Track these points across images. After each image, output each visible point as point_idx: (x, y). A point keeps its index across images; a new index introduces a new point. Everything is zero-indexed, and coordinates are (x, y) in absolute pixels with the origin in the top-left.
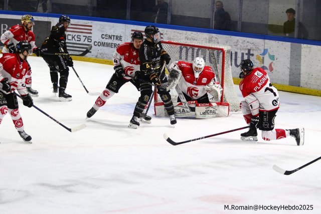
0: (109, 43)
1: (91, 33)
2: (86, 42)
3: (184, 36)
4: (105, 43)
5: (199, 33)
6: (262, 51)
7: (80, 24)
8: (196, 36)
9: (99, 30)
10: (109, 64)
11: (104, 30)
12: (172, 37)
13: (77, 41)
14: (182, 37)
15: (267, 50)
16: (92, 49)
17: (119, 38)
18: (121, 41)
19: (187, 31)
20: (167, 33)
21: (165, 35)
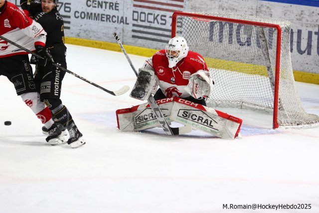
0: (98, 14)
4: (91, 14)
8: (236, 4)
10: (98, 47)
14: (214, 5)
16: (72, 23)
17: (114, 7)
18: (117, 11)
21: (187, 2)
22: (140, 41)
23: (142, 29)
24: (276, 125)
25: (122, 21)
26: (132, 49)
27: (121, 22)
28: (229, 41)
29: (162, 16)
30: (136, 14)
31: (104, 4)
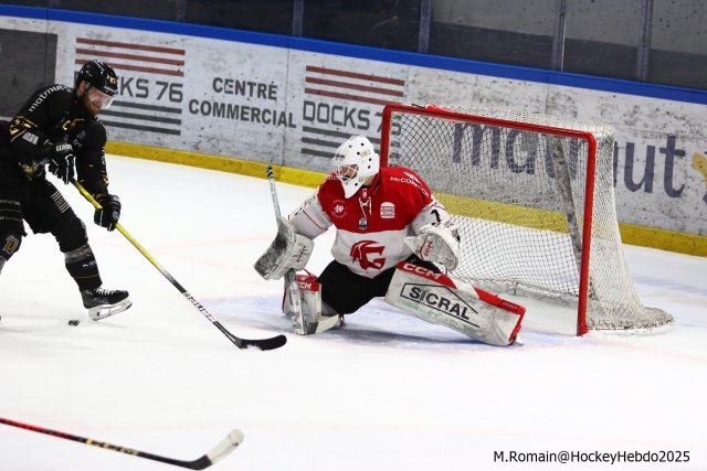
0: (237, 107)
1: (179, 74)
2: (165, 101)
3: (470, 89)
4: (223, 105)
5: (516, 82)
7: (147, 44)
8: (506, 91)
9: (204, 65)
10: (236, 172)
11: (221, 64)
12: (431, 93)
13: (138, 95)
14: (463, 93)
16: (184, 123)
17: (267, 93)
18: (273, 101)
19: (479, 76)
20: (417, 79)
21: (411, 87)
22: (317, 160)
23: (321, 137)
24: (582, 329)
25: (282, 121)
26: (302, 175)
27: (280, 122)
28: (493, 165)
29: (361, 112)
30: (310, 108)
31: (248, 88)
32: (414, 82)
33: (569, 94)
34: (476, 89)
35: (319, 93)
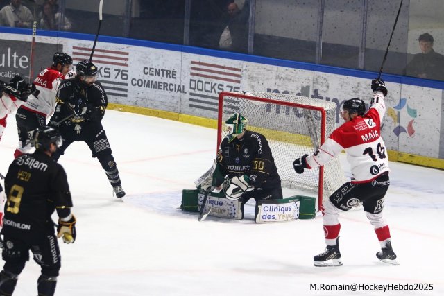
0: (156, 82)
1: (126, 65)
2: (119, 79)
3: (273, 75)
4: (149, 81)
5: (297, 70)
6: (397, 103)
7: (109, 49)
8: (292, 75)
9: (139, 60)
10: (156, 116)
11: (147, 59)
13: (105, 76)
14: (271, 76)
15: (405, 100)
16: (129, 90)
17: (171, 75)
18: (174, 80)
19: (279, 67)
20: (247, 68)
21: (244, 72)
22: (197, 110)
23: (199, 98)
25: (179, 90)
26: (189, 118)
28: (287, 111)
29: (219, 85)
30: (193, 83)
31: (161, 72)
32: (246, 69)
33: (325, 77)
34: (278, 73)
35: (198, 75)
